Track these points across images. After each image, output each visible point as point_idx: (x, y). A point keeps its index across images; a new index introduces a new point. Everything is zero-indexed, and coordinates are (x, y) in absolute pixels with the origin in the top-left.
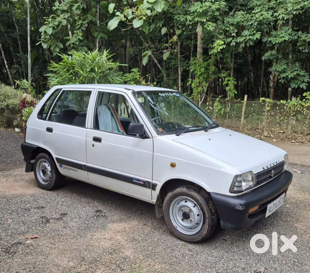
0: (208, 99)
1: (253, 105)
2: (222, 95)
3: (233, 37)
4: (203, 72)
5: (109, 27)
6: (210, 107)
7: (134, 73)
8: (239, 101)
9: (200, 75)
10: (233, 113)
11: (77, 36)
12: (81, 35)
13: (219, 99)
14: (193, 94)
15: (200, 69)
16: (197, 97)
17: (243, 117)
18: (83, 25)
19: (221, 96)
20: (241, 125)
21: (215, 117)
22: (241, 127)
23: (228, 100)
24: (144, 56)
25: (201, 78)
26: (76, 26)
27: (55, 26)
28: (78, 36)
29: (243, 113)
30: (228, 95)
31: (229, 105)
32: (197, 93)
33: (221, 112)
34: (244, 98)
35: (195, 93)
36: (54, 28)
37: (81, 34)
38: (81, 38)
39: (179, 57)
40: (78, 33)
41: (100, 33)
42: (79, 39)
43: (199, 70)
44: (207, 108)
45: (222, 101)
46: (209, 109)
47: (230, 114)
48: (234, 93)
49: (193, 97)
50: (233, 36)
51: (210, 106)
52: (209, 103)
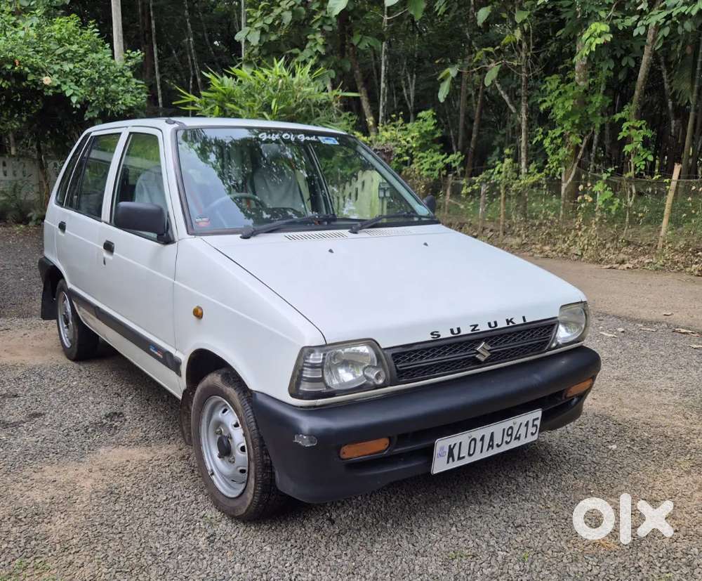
0: (583, 177)
1: (694, 188)
2: (616, 167)
3: (642, 13)
4: (570, 109)
5: (330, 8)
6: (586, 197)
7: (421, 120)
8: (656, 180)
9: (565, 117)
10: (642, 212)
11: (313, 45)
12: (321, 43)
13: (609, 175)
14: (547, 166)
15: (563, 103)
16: (557, 171)
17: (665, 220)
18: (325, 21)
19: (613, 169)
20: (661, 239)
21: (597, 220)
22: (660, 244)
23: (630, 177)
24: (443, 80)
25: (567, 125)
26: (313, 23)
27: (268, 26)
28: (316, 44)
29: (667, 211)
30: (632, 165)
31: (634, 191)
32: (557, 162)
33: (610, 207)
34: (671, 172)
35: (552, 163)
36: (263, 31)
37: (321, 41)
38: (323, 51)
39: (523, 79)
40: (315, 39)
41: (364, 37)
42: (317, 51)
43: (560, 106)
44: (579, 198)
45: (616, 179)
46: (584, 200)
47: (635, 213)
48: (645, 160)
49: (547, 172)
50: (642, 9)
51: (586, 193)
52: (585, 185)
